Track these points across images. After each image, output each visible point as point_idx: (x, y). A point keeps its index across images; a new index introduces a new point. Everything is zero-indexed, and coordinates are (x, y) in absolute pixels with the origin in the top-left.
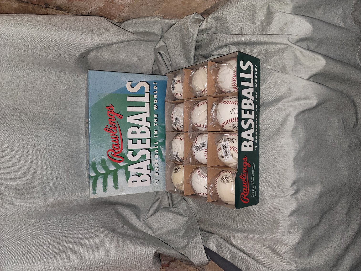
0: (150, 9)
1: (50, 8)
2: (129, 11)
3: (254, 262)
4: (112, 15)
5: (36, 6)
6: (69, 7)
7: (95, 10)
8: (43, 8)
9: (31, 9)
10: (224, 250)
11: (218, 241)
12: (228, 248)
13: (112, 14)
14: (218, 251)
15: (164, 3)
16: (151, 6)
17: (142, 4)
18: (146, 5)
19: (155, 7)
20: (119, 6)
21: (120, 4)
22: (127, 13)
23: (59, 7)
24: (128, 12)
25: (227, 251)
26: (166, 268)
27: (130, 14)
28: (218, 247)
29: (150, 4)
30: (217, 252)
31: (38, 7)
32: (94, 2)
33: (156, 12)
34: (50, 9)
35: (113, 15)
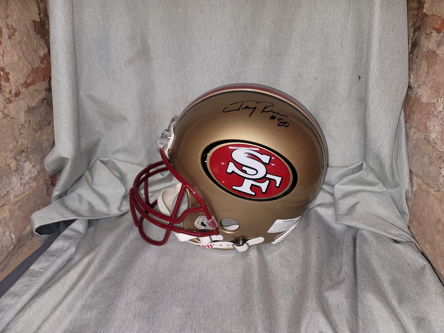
0: (423, 171)
1: (414, 32)
2: (418, 140)
4: (410, 116)
5: (416, 13)
6: (417, 57)
7: (415, 93)
8: (413, 22)
9: (410, 7)
13: (412, 116)
15: (435, 190)
16: (429, 171)
17: (430, 158)
18: (430, 163)
19: (427, 177)
20: (425, 124)
21: (428, 125)
22: (415, 138)
23: (416, 44)
24: (416, 139)
26: (48, 181)
27: (414, 142)
29: (431, 169)
31: (414, 15)
32: (427, 89)
33: (420, 180)
34: (412, 32)
35: (410, 118)
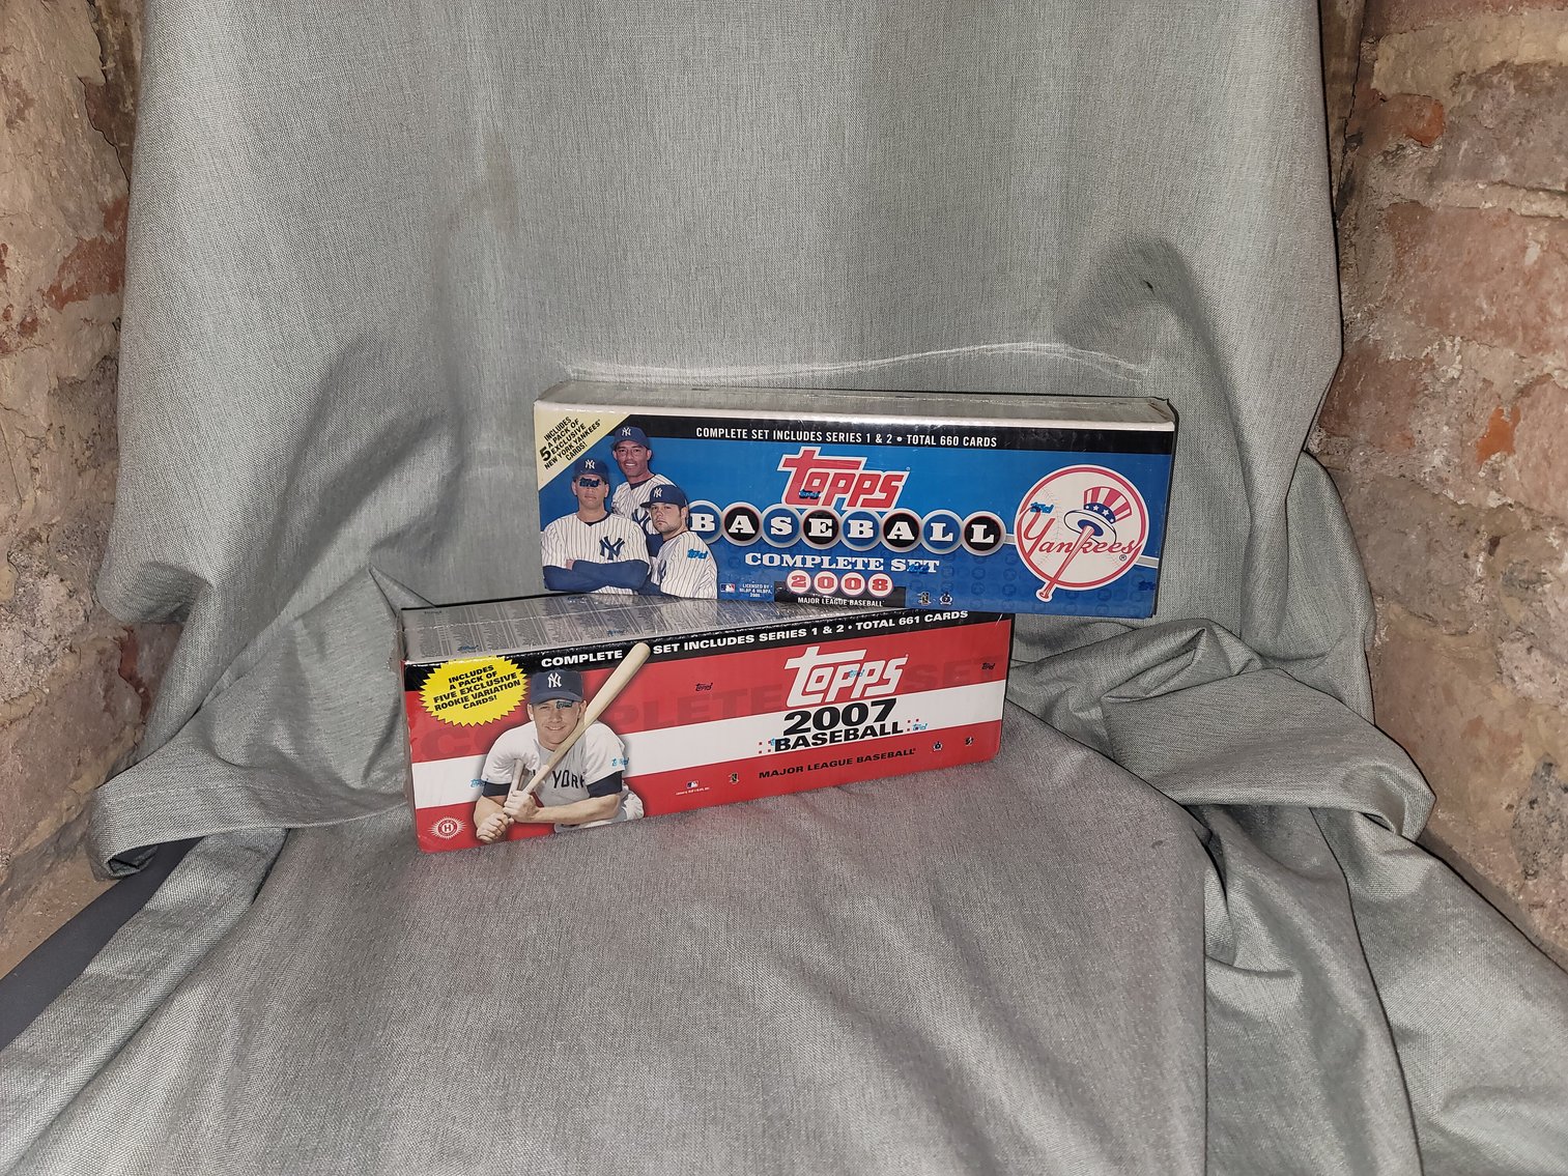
0: (1408, 575)
1: (1345, 152)
2: (1378, 483)
3: (54, 1101)
4: (1345, 413)
5: (1349, 89)
6: (1355, 229)
7: (1356, 339)
8: (1340, 118)
9: (1332, 70)
10: (154, 944)
11: (213, 913)
12: (162, 962)
13: (1352, 411)
14: (155, 912)
15: (1453, 631)
16: (1428, 572)
17: (1428, 530)
18: (1430, 549)
19: (1423, 594)
20: (1403, 427)
21: (1416, 426)
22: (1369, 476)
23: (1352, 189)
24: (1374, 480)
25: (147, 958)
27: (1365, 491)
28: (179, 913)
29: (1435, 564)
30: (149, 906)
31: (1344, 97)
32: (1401, 317)
33: (1397, 608)
34: (1340, 150)
35: (1347, 418)
